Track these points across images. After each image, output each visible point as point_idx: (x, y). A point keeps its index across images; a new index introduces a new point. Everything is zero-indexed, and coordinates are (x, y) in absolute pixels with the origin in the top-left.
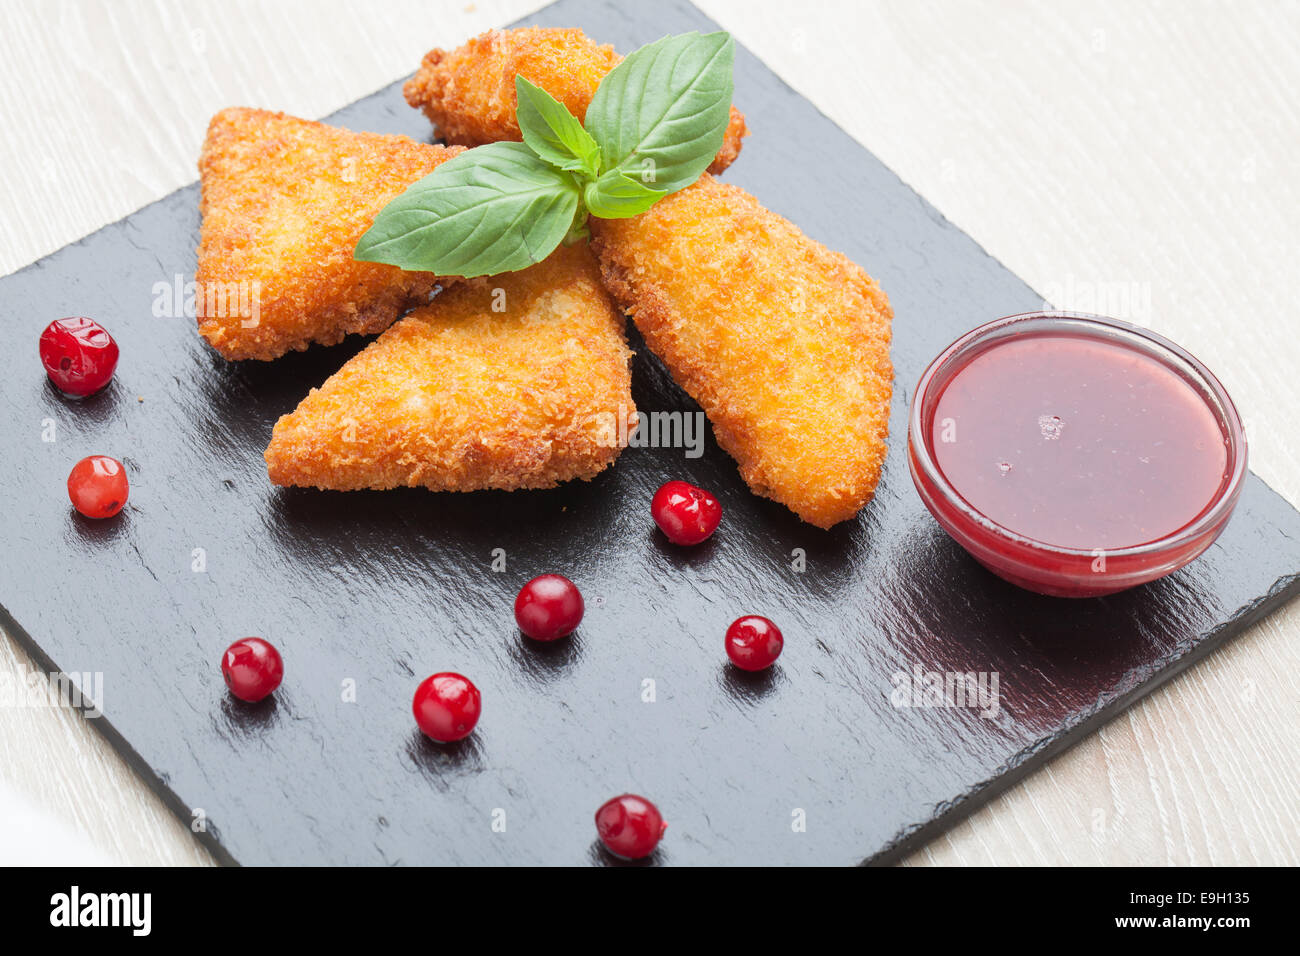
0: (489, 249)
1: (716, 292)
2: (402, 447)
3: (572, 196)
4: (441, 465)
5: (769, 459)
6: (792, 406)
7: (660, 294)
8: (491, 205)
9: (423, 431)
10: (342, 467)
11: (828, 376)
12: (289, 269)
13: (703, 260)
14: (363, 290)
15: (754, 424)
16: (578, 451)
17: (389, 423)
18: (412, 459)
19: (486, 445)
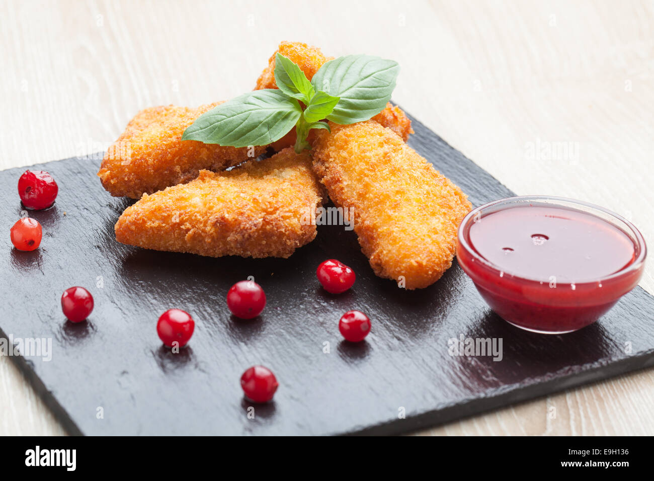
0: (249, 133)
1: (367, 167)
2: (184, 219)
4: (203, 231)
5: (383, 247)
6: (398, 221)
7: (339, 168)
8: (253, 112)
9: (197, 212)
10: (151, 228)
11: (422, 212)
12: (148, 145)
13: (364, 152)
14: (185, 160)
15: (377, 230)
16: (278, 228)
17: (180, 208)
18: (188, 225)
19: (227, 218)
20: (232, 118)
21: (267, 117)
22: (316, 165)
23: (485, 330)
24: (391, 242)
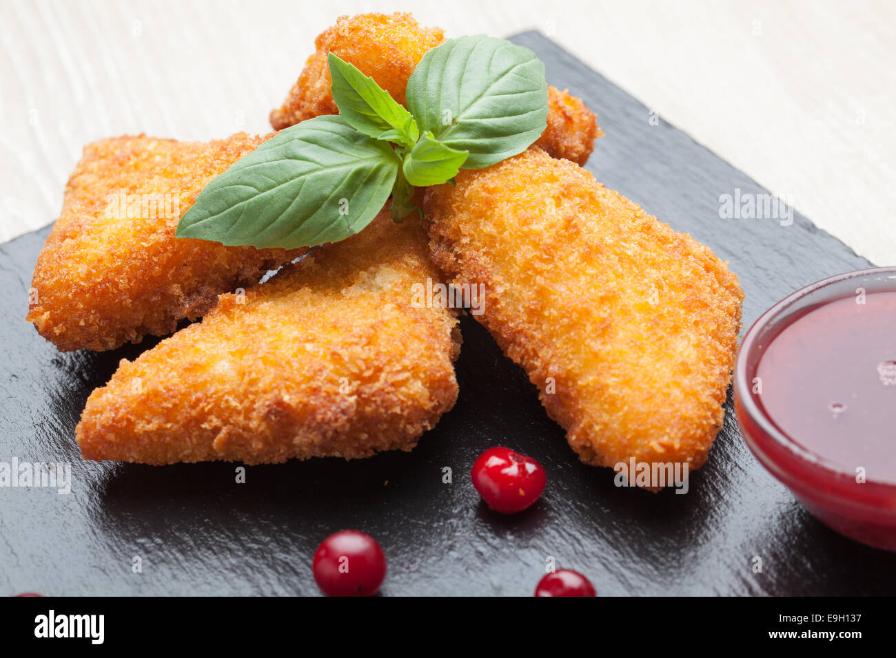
0: (308, 222)
1: (538, 253)
2: (206, 409)
3: (390, 167)
4: (246, 429)
5: (591, 417)
6: (614, 361)
7: (483, 260)
8: (308, 177)
9: (229, 393)
10: (146, 433)
11: (655, 334)
12: (113, 251)
13: (526, 222)
14: (187, 271)
15: (575, 382)
16: (387, 408)
17: (195, 387)
18: (216, 421)
19: (288, 402)
20: (269, 192)
21: (336, 187)
22: (438, 251)
23: (810, 559)
24: (606, 406)
